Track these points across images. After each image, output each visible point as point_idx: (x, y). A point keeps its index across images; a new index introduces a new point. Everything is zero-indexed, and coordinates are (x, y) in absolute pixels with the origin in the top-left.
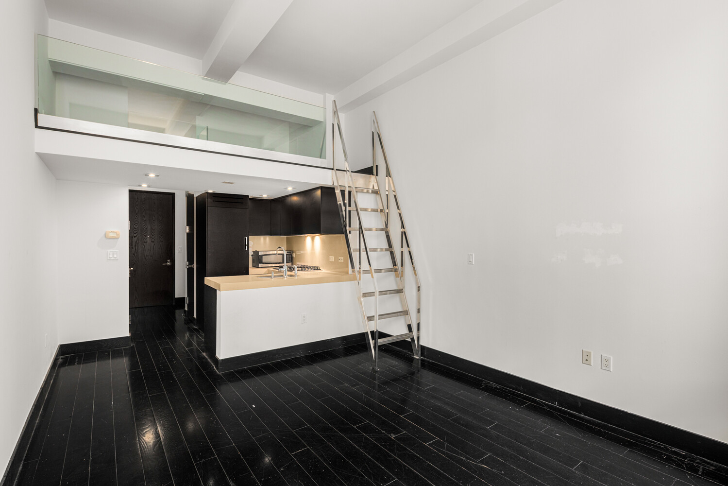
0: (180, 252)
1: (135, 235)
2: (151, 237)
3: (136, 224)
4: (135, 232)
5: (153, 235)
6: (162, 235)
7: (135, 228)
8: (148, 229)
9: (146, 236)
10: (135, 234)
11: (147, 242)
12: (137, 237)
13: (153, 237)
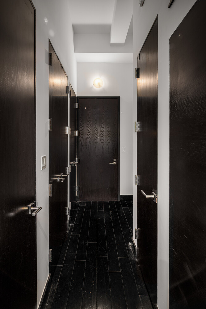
0: (124, 152)
1: (88, 137)
2: (100, 139)
3: (89, 127)
4: (88, 134)
5: (102, 137)
6: (109, 137)
7: (88, 130)
8: (98, 131)
9: (96, 137)
10: (89, 135)
11: (97, 143)
12: (90, 138)
13: (102, 138)
